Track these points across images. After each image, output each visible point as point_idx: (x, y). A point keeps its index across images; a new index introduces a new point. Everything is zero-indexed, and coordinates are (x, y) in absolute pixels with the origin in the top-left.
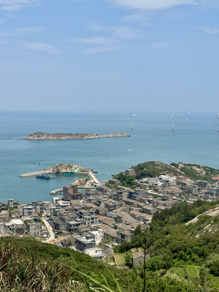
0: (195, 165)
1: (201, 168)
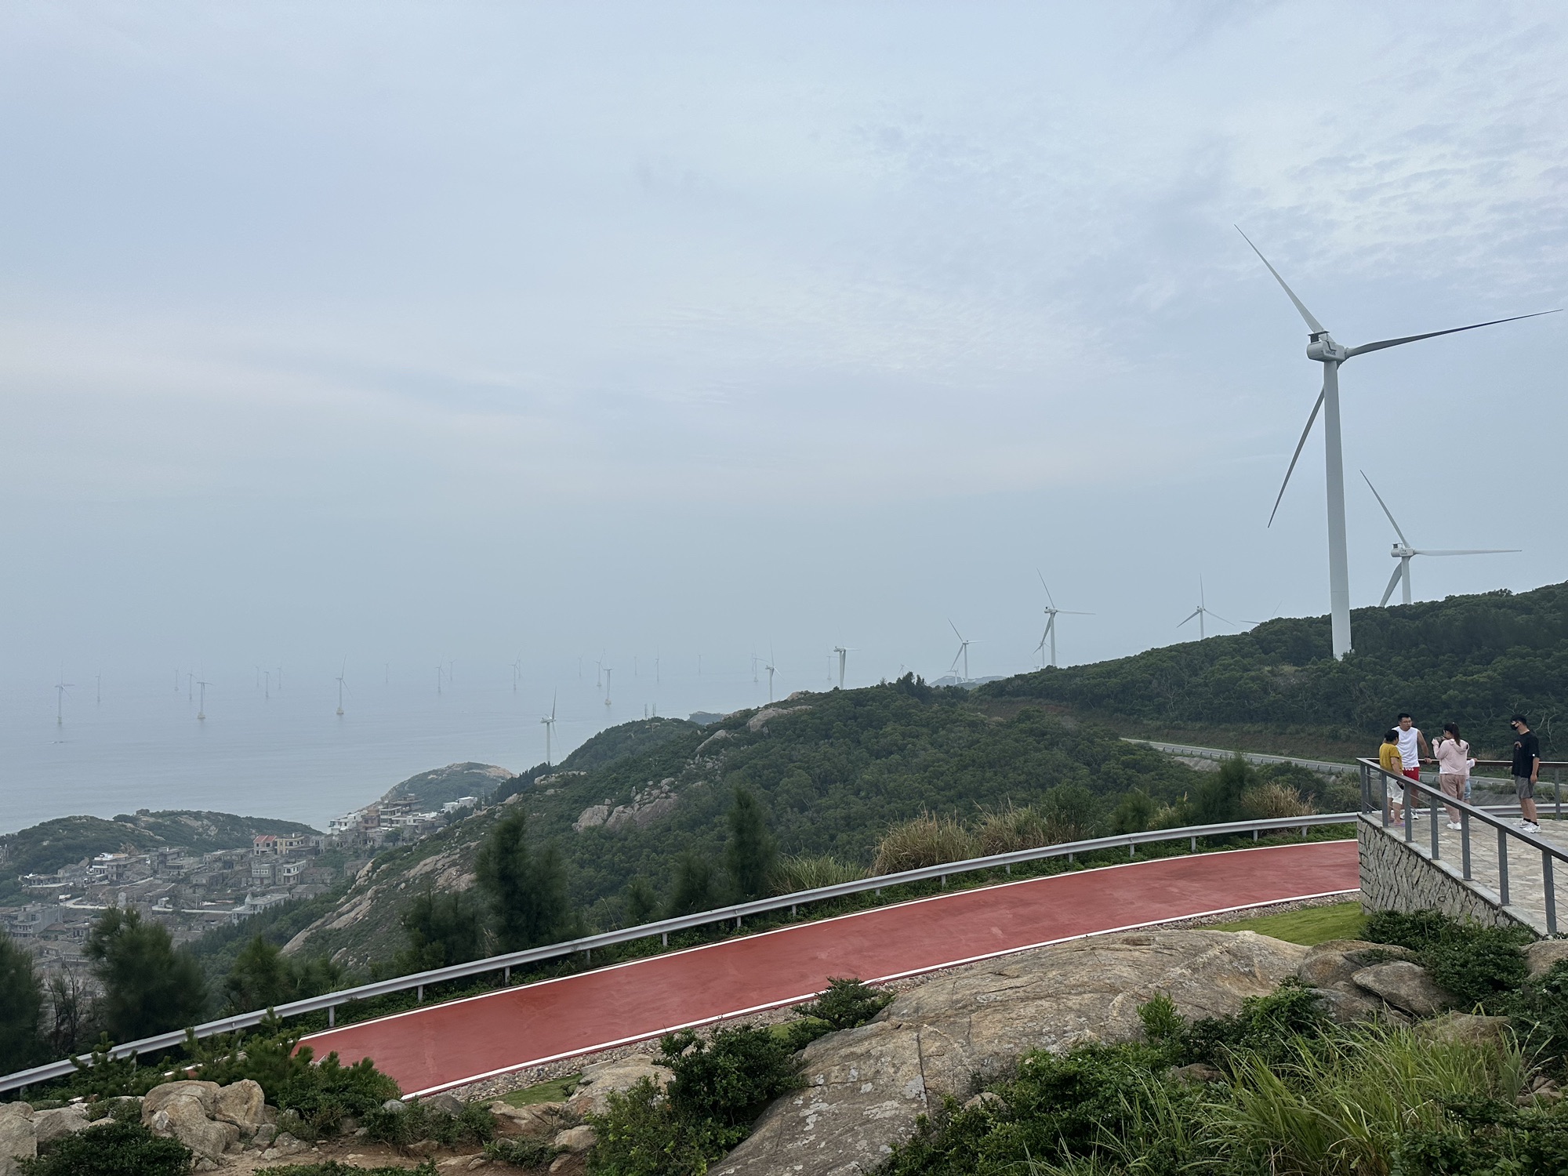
0: (186, 813)
1: (203, 817)
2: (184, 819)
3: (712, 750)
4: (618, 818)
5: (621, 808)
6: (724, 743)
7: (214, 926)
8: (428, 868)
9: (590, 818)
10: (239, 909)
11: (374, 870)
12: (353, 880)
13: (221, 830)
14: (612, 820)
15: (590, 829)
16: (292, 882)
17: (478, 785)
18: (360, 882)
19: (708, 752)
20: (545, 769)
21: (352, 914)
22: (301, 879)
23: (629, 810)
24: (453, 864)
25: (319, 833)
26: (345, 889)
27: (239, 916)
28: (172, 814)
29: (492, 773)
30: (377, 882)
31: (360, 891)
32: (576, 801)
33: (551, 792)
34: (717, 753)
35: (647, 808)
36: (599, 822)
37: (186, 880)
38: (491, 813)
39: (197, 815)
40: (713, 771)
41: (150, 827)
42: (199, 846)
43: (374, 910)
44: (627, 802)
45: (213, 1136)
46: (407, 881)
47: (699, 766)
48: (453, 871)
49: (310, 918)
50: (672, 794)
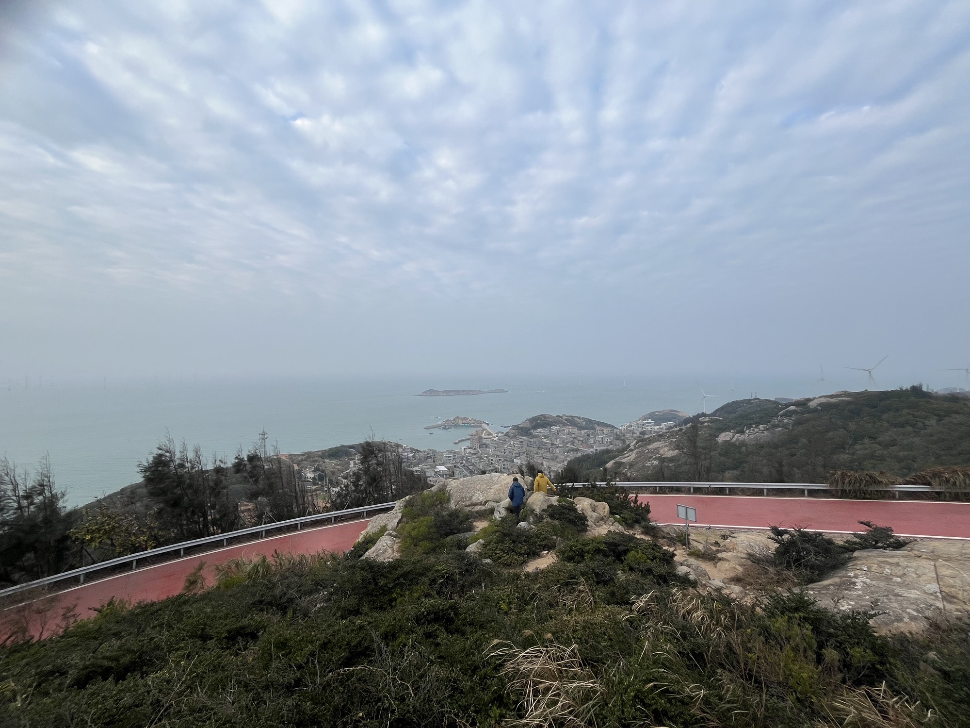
2: (575, 419)
3: (788, 414)
4: (737, 439)
5: (739, 435)
6: (794, 412)
7: (585, 453)
8: (656, 446)
9: (724, 437)
10: (592, 450)
11: (636, 444)
12: (629, 446)
13: (586, 423)
14: (734, 439)
15: (726, 442)
16: (608, 444)
17: (675, 418)
18: (632, 447)
19: (787, 415)
20: (704, 415)
21: (629, 458)
22: (611, 443)
23: (742, 436)
24: (666, 446)
25: (617, 429)
26: (626, 449)
27: (592, 452)
28: (572, 416)
29: (680, 414)
30: (637, 448)
31: (631, 450)
32: (717, 429)
33: (706, 424)
34: (790, 416)
35: (752, 437)
36: (729, 439)
37: (576, 438)
38: (681, 430)
39: (579, 418)
40: (788, 424)
41: (566, 420)
42: (581, 428)
43: (636, 458)
44: (742, 432)
45: (594, 517)
46: (648, 450)
47: (780, 421)
48: (666, 449)
49: (615, 457)
50: (765, 432)
